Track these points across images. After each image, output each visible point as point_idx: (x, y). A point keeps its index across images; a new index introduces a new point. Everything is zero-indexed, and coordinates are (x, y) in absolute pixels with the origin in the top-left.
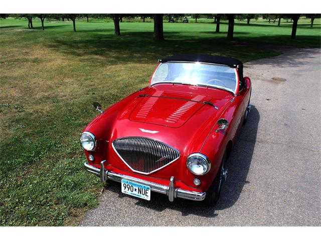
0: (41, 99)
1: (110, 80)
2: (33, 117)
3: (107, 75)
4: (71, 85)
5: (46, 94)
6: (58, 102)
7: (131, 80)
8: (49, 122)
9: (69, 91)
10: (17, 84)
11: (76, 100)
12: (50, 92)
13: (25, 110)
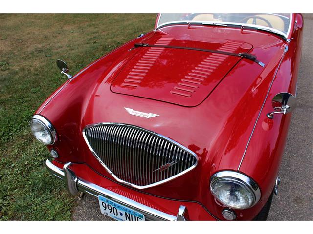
0: (32, 53)
1: (118, 26)
2: (16, 77)
3: (115, 19)
4: (71, 34)
5: (40, 46)
6: (51, 55)
7: (141, 24)
8: (34, 83)
9: (67, 41)
10: (9, 35)
11: (73, 51)
12: (44, 44)
13: (10, 67)
